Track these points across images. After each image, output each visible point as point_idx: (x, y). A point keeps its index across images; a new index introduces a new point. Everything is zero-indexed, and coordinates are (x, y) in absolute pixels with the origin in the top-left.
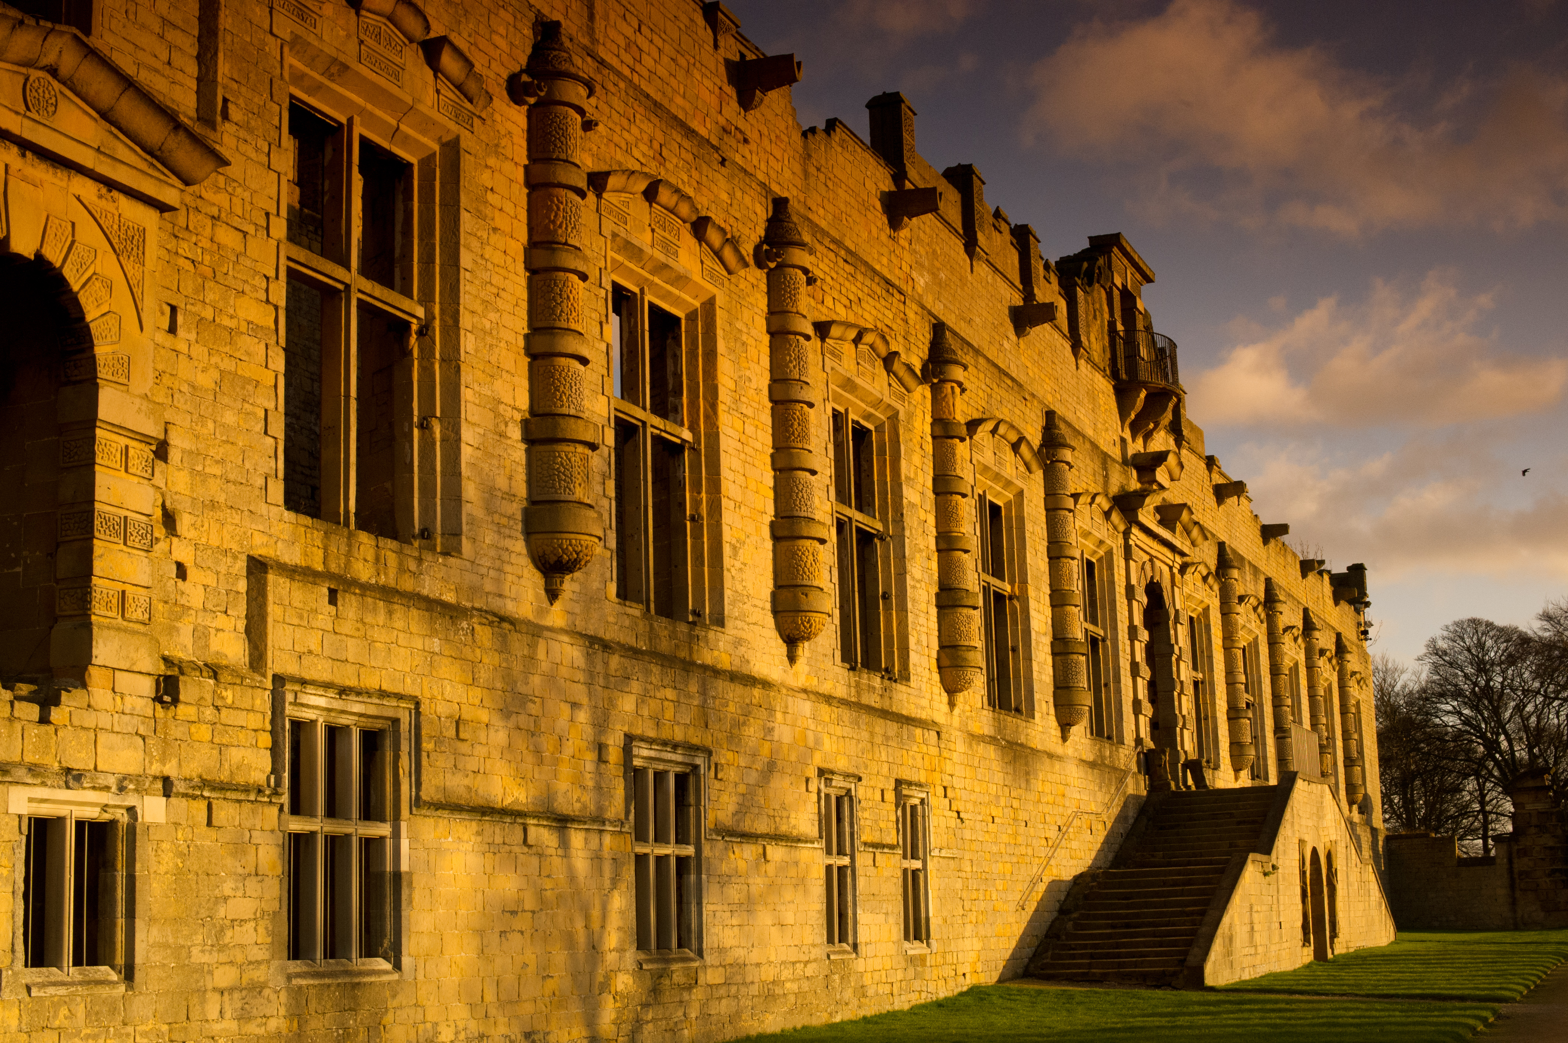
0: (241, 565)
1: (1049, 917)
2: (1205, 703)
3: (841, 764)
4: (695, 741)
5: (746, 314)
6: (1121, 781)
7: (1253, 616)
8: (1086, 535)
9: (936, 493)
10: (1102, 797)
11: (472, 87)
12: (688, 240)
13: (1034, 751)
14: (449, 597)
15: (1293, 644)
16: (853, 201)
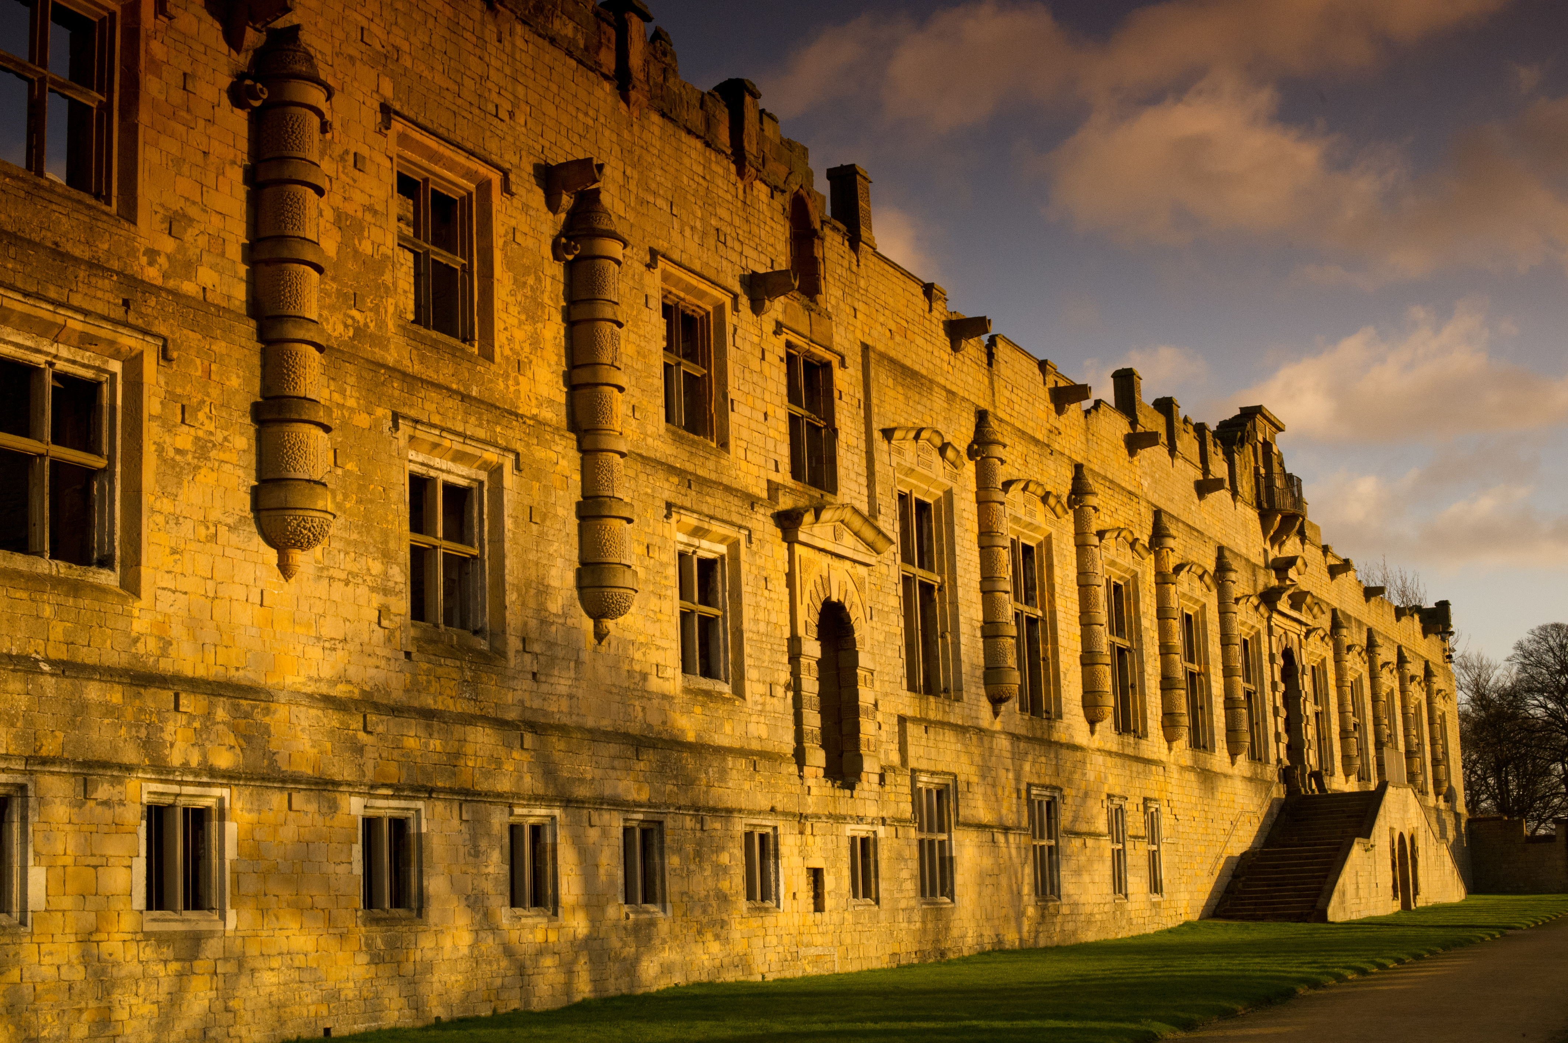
0: (895, 720)
1: (1226, 880)
2: (1324, 728)
3: (1117, 791)
4: (1054, 784)
5: (1065, 537)
6: (1269, 789)
7: (1358, 659)
8: (1243, 624)
9: (1159, 618)
10: (1257, 801)
11: (958, 462)
12: (1040, 505)
13: (1216, 774)
14: (960, 722)
15: (1389, 675)
16: (1110, 448)
